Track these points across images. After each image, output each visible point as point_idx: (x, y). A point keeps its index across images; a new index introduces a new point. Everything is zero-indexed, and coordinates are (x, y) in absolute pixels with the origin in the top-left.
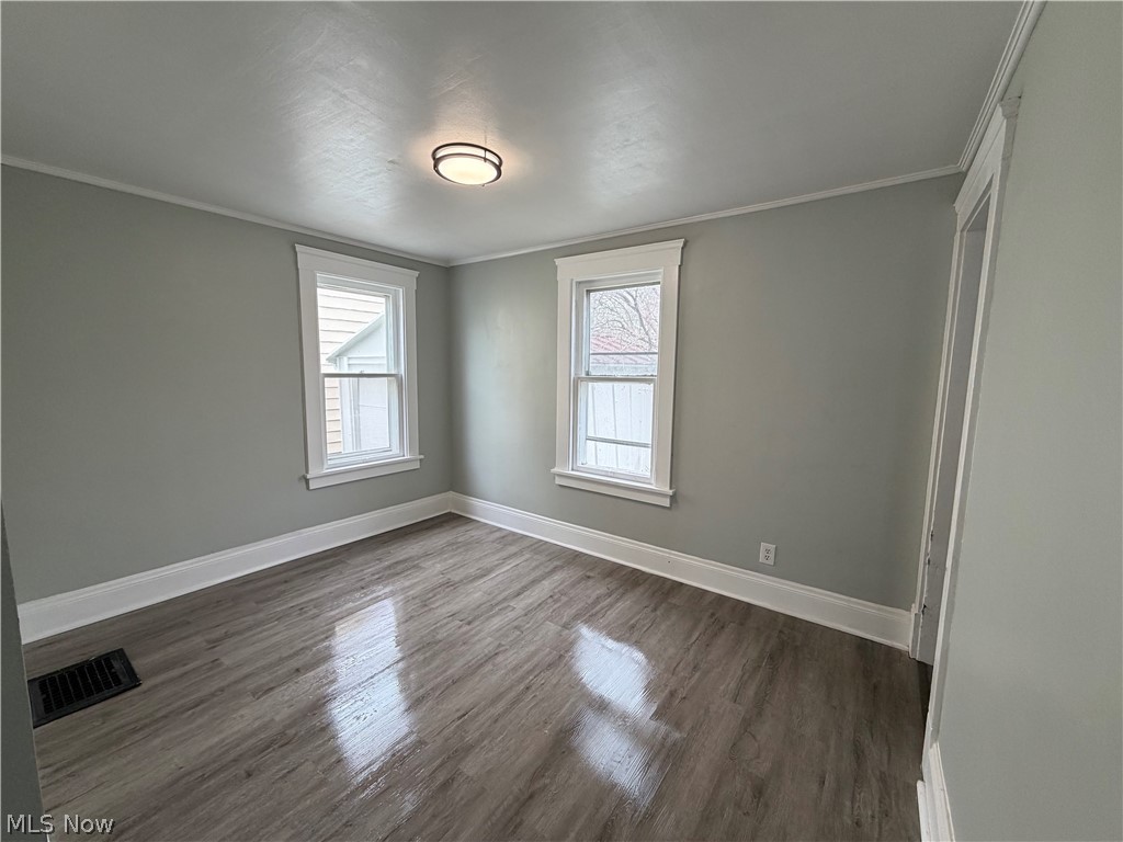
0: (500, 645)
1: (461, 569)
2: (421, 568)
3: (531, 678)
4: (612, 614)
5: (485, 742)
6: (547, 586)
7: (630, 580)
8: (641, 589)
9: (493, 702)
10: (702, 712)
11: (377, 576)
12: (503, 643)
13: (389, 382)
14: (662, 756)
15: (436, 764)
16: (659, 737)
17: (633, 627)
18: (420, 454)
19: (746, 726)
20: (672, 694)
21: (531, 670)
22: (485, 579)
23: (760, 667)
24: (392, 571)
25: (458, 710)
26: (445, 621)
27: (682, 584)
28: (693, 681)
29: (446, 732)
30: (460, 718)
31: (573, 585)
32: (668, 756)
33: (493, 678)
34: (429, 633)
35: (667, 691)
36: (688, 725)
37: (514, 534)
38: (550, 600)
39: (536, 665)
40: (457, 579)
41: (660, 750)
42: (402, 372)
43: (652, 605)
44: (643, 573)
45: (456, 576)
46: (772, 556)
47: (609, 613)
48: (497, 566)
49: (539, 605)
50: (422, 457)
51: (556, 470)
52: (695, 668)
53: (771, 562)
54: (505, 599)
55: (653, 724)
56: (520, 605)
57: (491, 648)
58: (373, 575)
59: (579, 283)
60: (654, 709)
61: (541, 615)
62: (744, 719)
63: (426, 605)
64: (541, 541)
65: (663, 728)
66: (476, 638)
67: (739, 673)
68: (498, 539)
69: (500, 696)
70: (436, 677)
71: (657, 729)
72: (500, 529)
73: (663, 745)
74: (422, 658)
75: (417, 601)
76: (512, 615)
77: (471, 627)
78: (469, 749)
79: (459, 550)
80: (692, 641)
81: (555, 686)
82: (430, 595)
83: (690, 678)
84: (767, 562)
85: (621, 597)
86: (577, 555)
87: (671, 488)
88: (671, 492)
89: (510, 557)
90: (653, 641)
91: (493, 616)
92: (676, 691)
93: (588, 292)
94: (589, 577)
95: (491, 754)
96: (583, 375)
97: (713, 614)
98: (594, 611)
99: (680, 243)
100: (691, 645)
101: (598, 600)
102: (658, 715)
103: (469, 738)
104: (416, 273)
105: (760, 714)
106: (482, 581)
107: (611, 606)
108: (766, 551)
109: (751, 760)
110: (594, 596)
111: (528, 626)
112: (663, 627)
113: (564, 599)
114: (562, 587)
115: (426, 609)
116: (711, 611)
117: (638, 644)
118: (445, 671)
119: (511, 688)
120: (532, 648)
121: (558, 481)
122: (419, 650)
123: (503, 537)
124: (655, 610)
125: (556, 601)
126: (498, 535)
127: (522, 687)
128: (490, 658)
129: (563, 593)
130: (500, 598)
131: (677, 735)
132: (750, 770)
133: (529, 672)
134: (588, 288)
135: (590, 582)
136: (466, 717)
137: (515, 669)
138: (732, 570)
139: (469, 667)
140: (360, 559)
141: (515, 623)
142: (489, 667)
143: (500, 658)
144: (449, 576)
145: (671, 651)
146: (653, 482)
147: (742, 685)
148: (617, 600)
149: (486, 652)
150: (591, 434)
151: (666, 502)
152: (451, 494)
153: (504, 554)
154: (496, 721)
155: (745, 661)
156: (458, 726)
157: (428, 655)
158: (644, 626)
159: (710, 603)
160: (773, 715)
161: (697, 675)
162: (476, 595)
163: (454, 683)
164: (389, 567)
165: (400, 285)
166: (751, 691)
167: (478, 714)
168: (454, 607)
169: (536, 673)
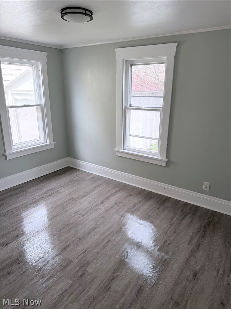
0: (96, 224)
1: (77, 193)
2: (59, 192)
3: (110, 237)
4: (141, 211)
5: (95, 261)
6: (113, 199)
7: (148, 196)
8: (153, 200)
9: (96, 246)
10: (176, 248)
11: (41, 197)
12: (98, 223)
13: (37, 109)
14: (161, 264)
15: (77, 269)
16: (160, 258)
17: (150, 216)
18: (54, 141)
19: (193, 253)
20: (165, 242)
21: (110, 234)
22: (88, 197)
23: (199, 231)
24: (47, 194)
25: (83, 250)
26: (73, 215)
27: (170, 198)
28: (173, 237)
29: (79, 258)
30: (84, 252)
31: (124, 199)
32: (163, 264)
33: (95, 237)
34: (67, 220)
35: (163, 241)
36: (171, 253)
37: (98, 176)
38: (115, 205)
39: (112, 232)
40: (76, 197)
41: (160, 262)
42: (43, 103)
43: (158, 207)
44: (154, 193)
45: (75, 196)
46: (208, 187)
47: (140, 210)
48: (92, 191)
49: (111, 207)
50: (55, 143)
51: (116, 149)
52: (174, 232)
53: (208, 189)
54: (97, 205)
55: (158, 253)
56: (103, 207)
57: (93, 225)
58: (39, 196)
59: (126, 61)
60: (158, 248)
61: (112, 211)
62: (192, 251)
63: (64, 209)
64: (110, 179)
65: (162, 254)
66: (87, 222)
67: (191, 234)
68: (92, 178)
69: (99, 244)
70: (73, 238)
71: (159, 255)
72: (92, 174)
73: (161, 260)
74: (66, 230)
75: (60, 207)
76: (100, 212)
77: (84, 217)
78: (89, 263)
79: (75, 185)
80: (173, 221)
81: (120, 240)
82: (65, 204)
83: (172, 236)
84: (206, 189)
85: (144, 204)
86: (125, 186)
87: (166, 158)
88: (166, 160)
89: (97, 187)
90: (158, 222)
91: (93, 212)
92: (166, 241)
93: (131, 65)
94: (131, 195)
95: (97, 265)
96: (128, 107)
97: (182, 211)
98: (133, 209)
99: (176, 44)
100: (173, 223)
101: (135, 205)
102: (159, 250)
103: (88, 260)
104: (46, 54)
105: (198, 249)
106: (86, 197)
107: (140, 207)
108: (206, 185)
109: (194, 265)
110: (133, 203)
111: (107, 216)
112: (162, 216)
113: (121, 205)
114: (120, 199)
115: (64, 210)
116: (181, 209)
117: (152, 222)
118: (76, 235)
119: (102, 241)
120: (110, 225)
121: (117, 154)
122: (64, 227)
123: (93, 178)
124: (158, 209)
125: (118, 206)
126: (91, 177)
127: (107, 240)
128: (93, 229)
129: (120, 202)
130: (95, 205)
131: (166, 257)
132: (193, 268)
133: (109, 235)
134: (131, 63)
135: (132, 197)
136: (86, 252)
137: (103, 233)
138: (191, 193)
139: (85, 233)
140: (32, 189)
141: (102, 215)
142: (93, 233)
143: (97, 230)
144: (72, 196)
145: (165, 226)
146: (159, 155)
147: (192, 239)
148: (143, 205)
149: (91, 227)
150: (131, 133)
151: (164, 164)
152: (68, 158)
153: (95, 185)
154: (98, 253)
155: (194, 229)
156: (84, 256)
157: (68, 229)
158: (154, 215)
159: (181, 206)
160: (203, 249)
161: (175, 235)
162: (85, 204)
163: (80, 239)
164: (46, 192)
165: (39, 60)
166: (195, 241)
167: (91, 251)
168: (75, 209)
169: (112, 235)
